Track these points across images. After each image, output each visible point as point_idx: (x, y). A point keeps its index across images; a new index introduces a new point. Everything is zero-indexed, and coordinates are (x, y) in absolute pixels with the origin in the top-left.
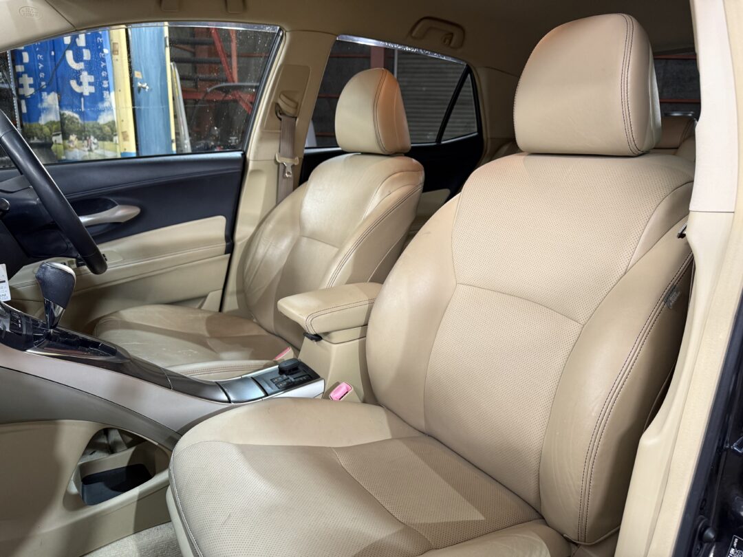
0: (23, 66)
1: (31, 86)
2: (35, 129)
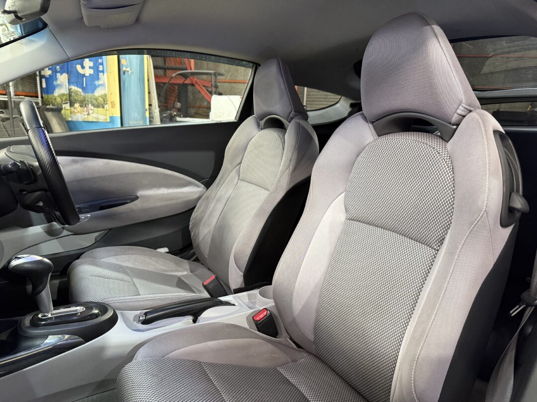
2: (51, 99)
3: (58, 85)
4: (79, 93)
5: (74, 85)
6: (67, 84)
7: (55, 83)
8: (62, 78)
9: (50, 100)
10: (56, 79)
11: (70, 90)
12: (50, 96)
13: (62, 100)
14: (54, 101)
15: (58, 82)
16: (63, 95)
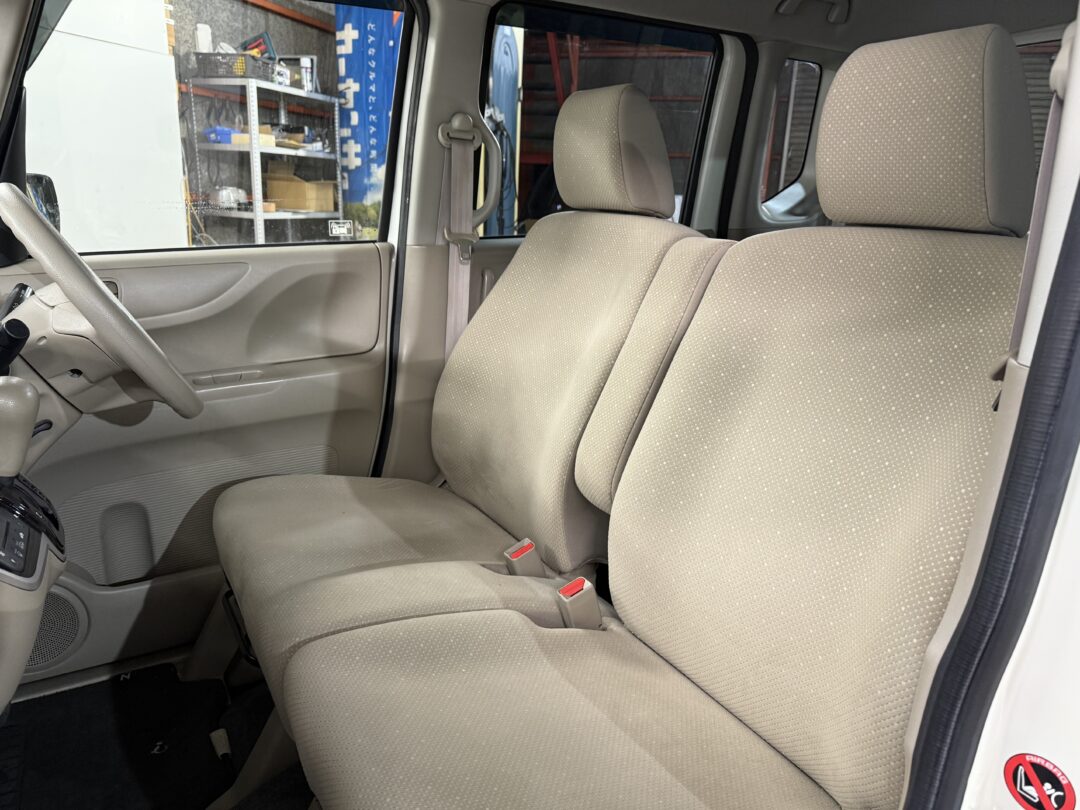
0: (350, 131)
1: (357, 155)
2: (357, 210)
3: (371, 185)
7: (366, 181)
10: (369, 175)
12: (356, 205)
15: (373, 180)
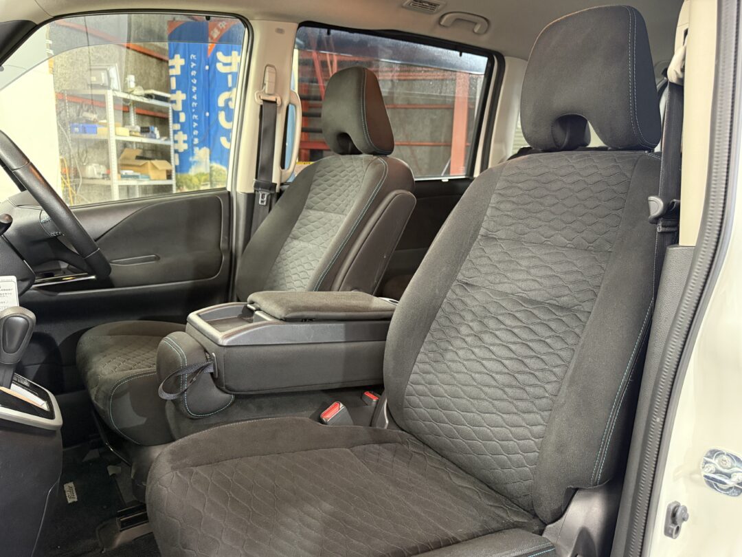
0: (179, 125)
1: (184, 142)
2: (185, 179)
3: (195, 162)
4: (223, 173)
5: (216, 162)
6: (208, 160)
8: (202, 154)
9: (183, 181)
10: (193, 154)
11: (211, 168)
12: (185, 175)
13: (200, 181)
14: (189, 182)
15: (196, 158)
16: (202, 174)
